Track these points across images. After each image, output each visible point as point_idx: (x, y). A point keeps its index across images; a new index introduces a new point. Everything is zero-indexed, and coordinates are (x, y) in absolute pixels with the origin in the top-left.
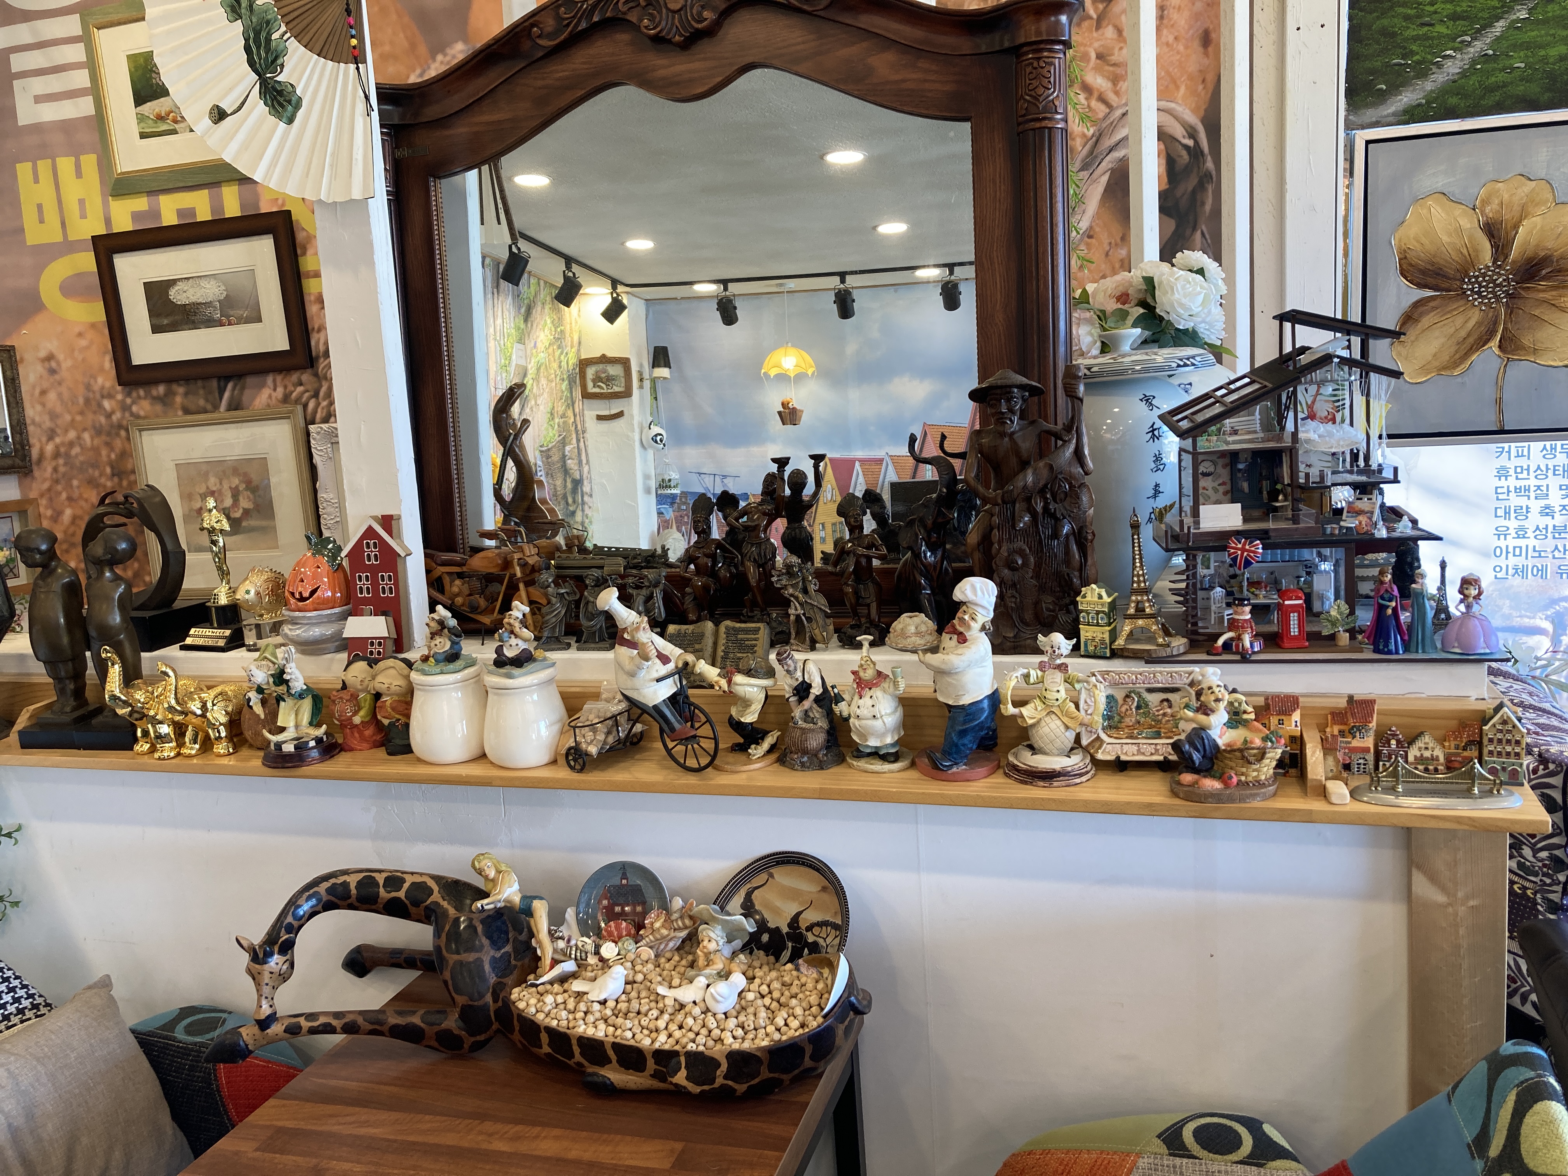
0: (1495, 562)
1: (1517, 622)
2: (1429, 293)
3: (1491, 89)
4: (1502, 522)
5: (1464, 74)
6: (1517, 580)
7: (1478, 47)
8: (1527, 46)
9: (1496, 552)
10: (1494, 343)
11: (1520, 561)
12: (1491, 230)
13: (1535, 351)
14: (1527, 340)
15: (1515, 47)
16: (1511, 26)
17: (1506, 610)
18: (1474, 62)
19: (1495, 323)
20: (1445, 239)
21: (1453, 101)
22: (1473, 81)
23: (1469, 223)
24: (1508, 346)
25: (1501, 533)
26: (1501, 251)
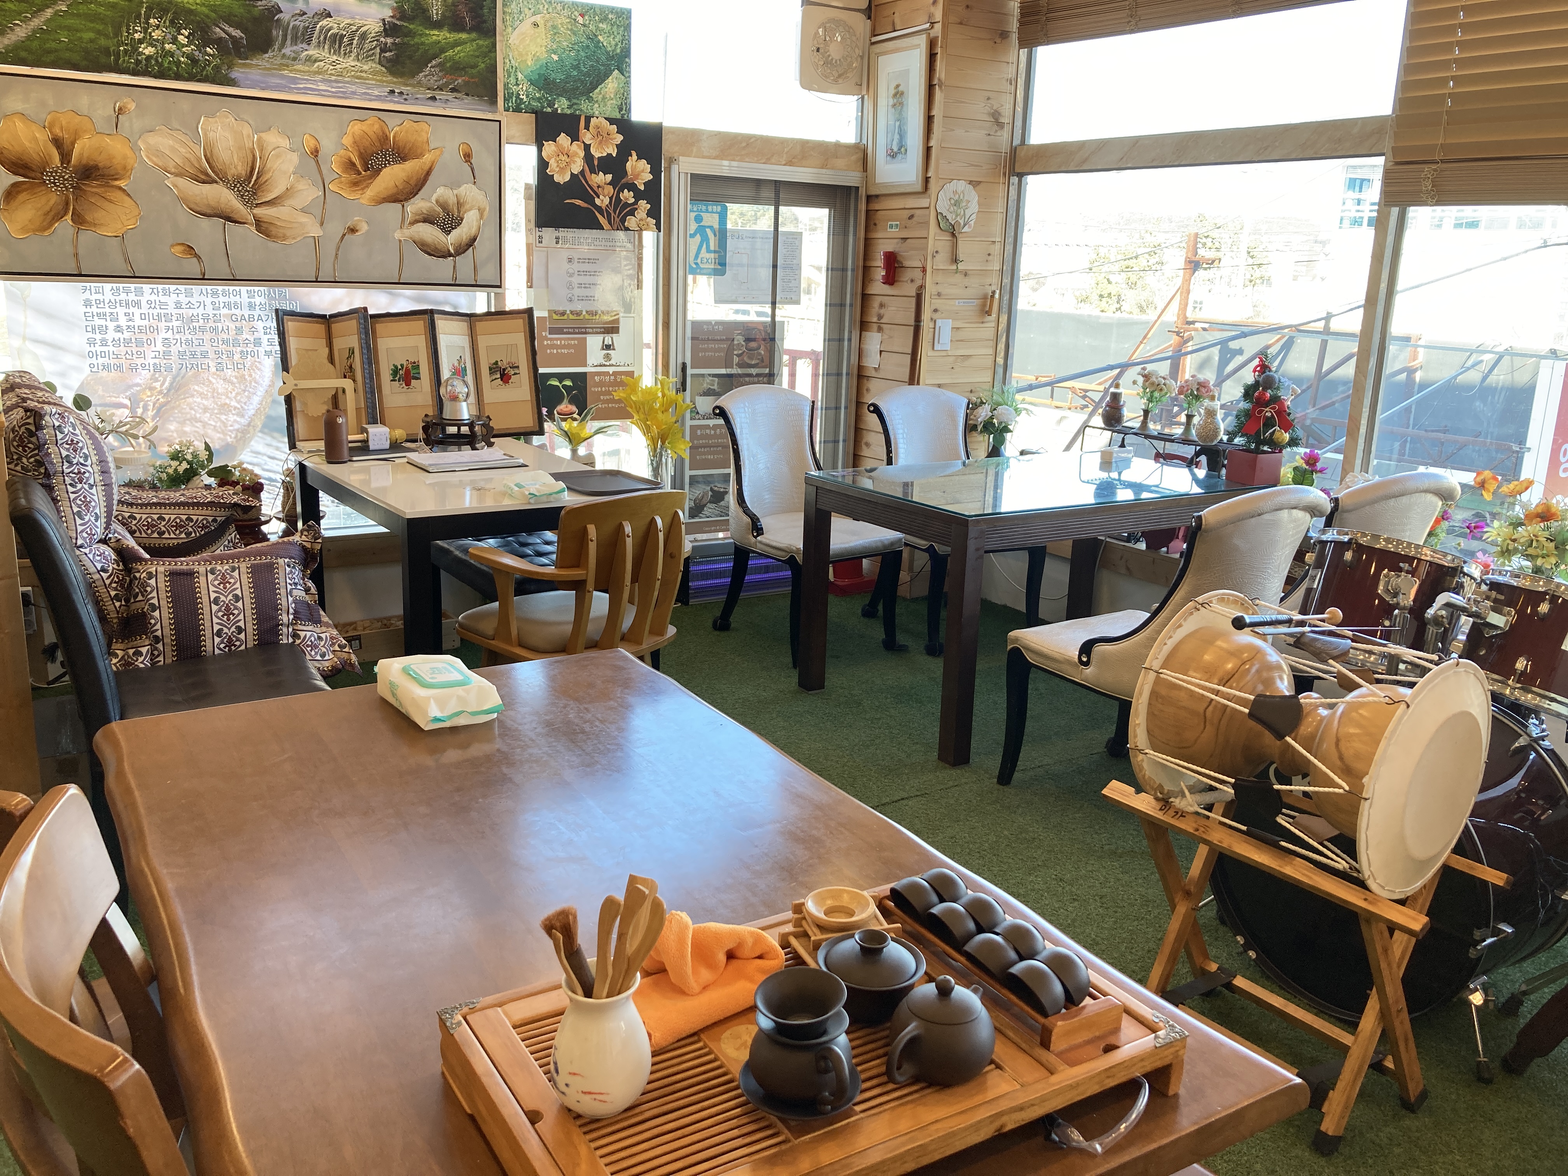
0: (89, 361)
1: (108, 400)
2: (22, 179)
3: (49, 52)
4: (90, 335)
5: (28, 38)
6: (105, 374)
7: (36, 22)
8: (69, 29)
9: (90, 354)
10: (68, 217)
11: (106, 361)
12: (57, 142)
13: (95, 225)
14: (88, 218)
15: (61, 27)
16: (56, 13)
17: (100, 392)
18: (34, 32)
19: (67, 204)
20: (27, 144)
21: (23, 54)
22: (35, 44)
23: (42, 137)
24: (79, 220)
25: (91, 342)
26: (65, 157)
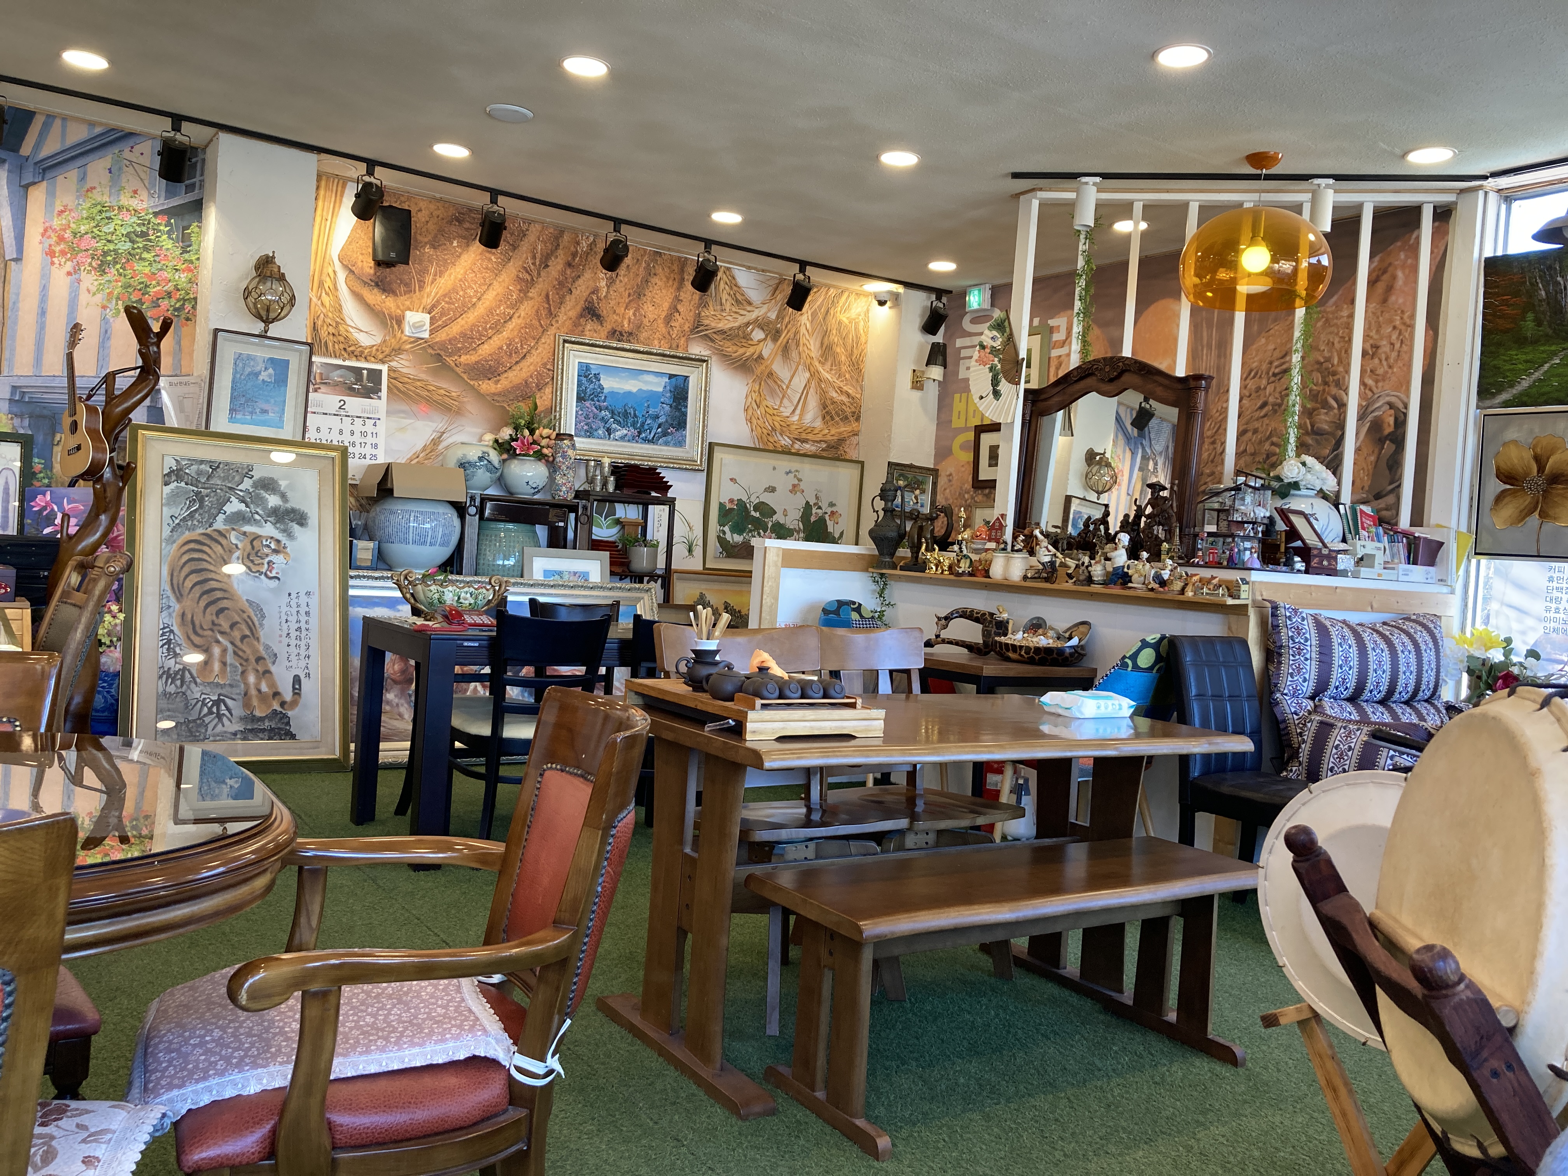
0: (1544, 624)
1: (1554, 657)
2: (1508, 487)
3: (1543, 394)
4: (1548, 604)
5: (1530, 387)
6: (1554, 635)
7: (1537, 375)
8: (1559, 375)
9: (1545, 620)
10: (1536, 514)
11: (1556, 625)
12: (1537, 458)
13: (1555, 519)
14: (1551, 513)
15: (1553, 376)
16: (1551, 366)
17: (1548, 650)
18: (1535, 382)
19: (1537, 503)
20: (1516, 461)
21: (1525, 399)
22: (1534, 390)
23: (1528, 455)
24: (1543, 515)
25: (1548, 610)
26: (1541, 469)
